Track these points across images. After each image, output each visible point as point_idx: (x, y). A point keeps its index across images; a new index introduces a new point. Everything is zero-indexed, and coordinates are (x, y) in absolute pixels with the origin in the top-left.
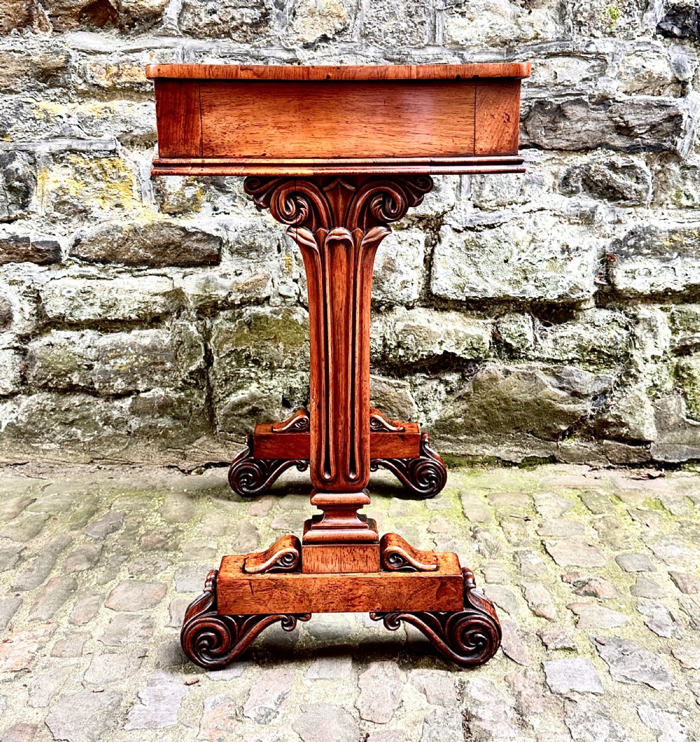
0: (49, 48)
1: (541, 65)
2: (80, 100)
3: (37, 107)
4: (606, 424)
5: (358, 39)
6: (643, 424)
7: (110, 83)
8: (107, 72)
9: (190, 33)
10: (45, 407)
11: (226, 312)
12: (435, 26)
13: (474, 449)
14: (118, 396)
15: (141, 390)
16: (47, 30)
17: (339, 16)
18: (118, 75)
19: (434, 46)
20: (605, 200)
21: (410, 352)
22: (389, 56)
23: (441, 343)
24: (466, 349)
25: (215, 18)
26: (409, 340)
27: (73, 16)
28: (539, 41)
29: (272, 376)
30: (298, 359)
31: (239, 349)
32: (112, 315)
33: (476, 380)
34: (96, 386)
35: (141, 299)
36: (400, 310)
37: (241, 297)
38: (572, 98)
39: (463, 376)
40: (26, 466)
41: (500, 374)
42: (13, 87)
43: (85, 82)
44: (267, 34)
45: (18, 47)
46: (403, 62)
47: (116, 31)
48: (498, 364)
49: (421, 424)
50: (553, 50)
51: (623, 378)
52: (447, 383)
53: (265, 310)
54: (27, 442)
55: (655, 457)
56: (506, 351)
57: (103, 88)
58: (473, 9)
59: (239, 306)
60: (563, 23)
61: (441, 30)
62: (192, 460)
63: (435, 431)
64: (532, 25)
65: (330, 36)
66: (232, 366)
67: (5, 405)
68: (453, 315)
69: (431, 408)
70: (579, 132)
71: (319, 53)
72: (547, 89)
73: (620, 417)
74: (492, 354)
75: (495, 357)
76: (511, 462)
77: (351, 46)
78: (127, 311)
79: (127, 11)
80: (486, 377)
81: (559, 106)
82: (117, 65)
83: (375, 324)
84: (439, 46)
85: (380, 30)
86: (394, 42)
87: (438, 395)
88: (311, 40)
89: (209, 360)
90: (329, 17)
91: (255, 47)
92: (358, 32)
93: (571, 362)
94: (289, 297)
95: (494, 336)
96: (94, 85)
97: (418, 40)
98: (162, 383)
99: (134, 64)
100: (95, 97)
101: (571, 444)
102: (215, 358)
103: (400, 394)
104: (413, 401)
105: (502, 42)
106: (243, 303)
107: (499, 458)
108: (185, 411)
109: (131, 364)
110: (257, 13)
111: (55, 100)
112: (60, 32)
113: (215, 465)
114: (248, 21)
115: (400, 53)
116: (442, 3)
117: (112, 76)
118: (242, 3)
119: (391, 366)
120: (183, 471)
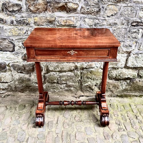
0: (51, 16)
2: (57, 27)
7: (64, 24)
9: (83, 13)
10: (49, 86)
11: (85, 69)
12: (136, 13)
13: (131, 94)
14: (63, 84)
15: (68, 83)
16: (50, 12)
17: (116, 11)
18: (66, 22)
21: (121, 77)
22: (126, 19)
23: (127, 76)
24: (132, 77)
25: (89, 10)
26: (121, 75)
27: (56, 9)
29: (93, 81)
30: (99, 78)
31: (87, 76)
32: (62, 70)
33: (133, 82)
34: (59, 82)
35: (69, 67)
36: (120, 69)
39: (130, 81)
41: (138, 81)
42: (43, 25)
43: (59, 23)
44: (100, 14)
45: (44, 16)
47: (66, 12)
48: (138, 79)
49: (121, 89)
52: (127, 82)
53: (93, 69)
56: (140, 77)
59: (88, 68)
62: (77, 95)
63: (124, 90)
65: (113, 15)
66: (86, 79)
68: (130, 70)
69: (123, 86)
71: (110, 18)
76: (137, 96)
77: (118, 17)
78: (66, 69)
79: (69, 8)
80: (136, 82)
82: (66, 20)
83: (114, 72)
84: (136, 17)
85: (124, 14)
86: (127, 16)
87: (125, 84)
88: (109, 16)
90: (114, 11)
91: (97, 17)
92: (120, 14)
94: (98, 67)
95: (138, 74)
96: (61, 24)
97: (132, 16)
98: (72, 82)
99: (70, 20)
100: (61, 26)
102: (82, 78)
103: (118, 84)
104: (120, 85)
107: (135, 95)
108: (76, 87)
109: (66, 79)
110: (98, 9)
111: (52, 27)
112: (53, 12)
113: (81, 96)
114: (96, 11)
115: (128, 19)
116: (139, 8)
117: (65, 23)
118: (95, 7)
119: (116, 79)
120: (75, 97)
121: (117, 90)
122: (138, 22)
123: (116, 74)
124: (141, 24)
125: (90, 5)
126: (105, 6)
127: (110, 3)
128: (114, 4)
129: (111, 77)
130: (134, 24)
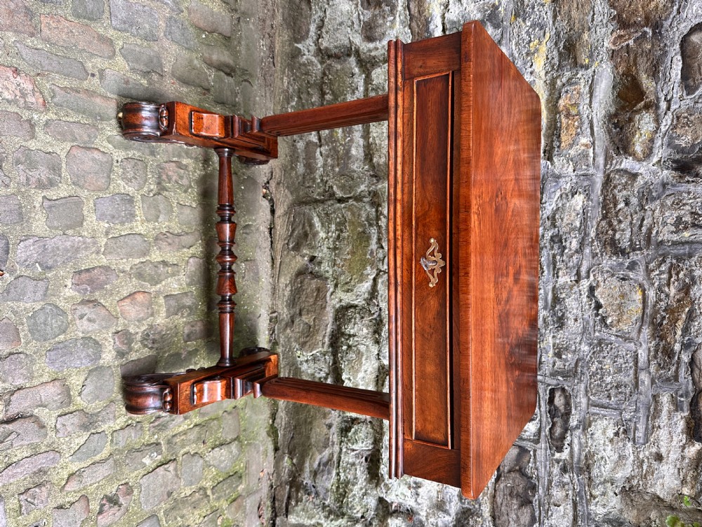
0: (597, 48)
1: (567, 495)
2: (548, 82)
3: (540, 43)
4: (297, 491)
5: (597, 337)
6: (297, 516)
7: (561, 108)
8: (572, 105)
9: (608, 181)
10: (311, 75)
11: (374, 214)
12: (606, 408)
15: (322, 149)
16: (614, 44)
17: (619, 321)
18: (568, 115)
19: (588, 404)
20: (455, 523)
21: (344, 354)
22: (580, 363)
23: (349, 379)
25: (622, 205)
26: (352, 355)
27: (629, 69)
28: (588, 497)
29: (330, 248)
30: (340, 270)
31: (347, 224)
35: (383, 145)
37: (383, 226)
38: (537, 514)
40: (272, 65)
41: (328, 421)
42: (559, 18)
43: (564, 85)
44: (604, 254)
45: (598, 18)
46: (574, 375)
47: (613, 110)
48: (337, 419)
49: (299, 357)
50: (579, 508)
51: (328, 509)
53: (374, 246)
54: (289, 65)
55: (278, 519)
56: (346, 426)
57: (557, 102)
58: (621, 444)
59: (377, 224)
60: (604, 522)
61: (602, 412)
62: (276, 190)
63: (294, 367)
64: (604, 494)
65: (601, 311)
66: (336, 219)
67: (313, 45)
69: (310, 365)
70: (508, 515)
71: (585, 300)
72: (545, 495)
73: (301, 501)
75: (342, 418)
76: (275, 419)
77: (591, 330)
78: (375, 135)
79: (631, 120)
80: (327, 411)
81: (531, 502)
82: (579, 114)
83: (364, 329)
84: (588, 408)
85: (604, 357)
86: (593, 369)
87: (318, 371)
88: (597, 293)
89: (340, 201)
90: (618, 312)
91: (593, 241)
92: (604, 337)
93: (338, 474)
94: (383, 264)
96: (560, 94)
97: (594, 391)
98: (326, 165)
99: (579, 130)
100: (550, 95)
101: (286, 462)
102: (343, 205)
103: (318, 344)
104: (314, 352)
105: (589, 465)
106: (379, 227)
107: (277, 411)
108: (308, 183)
109: (338, 141)
110: (625, 244)
111: (548, 59)
112: (612, 57)
113: (272, 206)
114: (617, 236)
115: (582, 373)
116: (628, 417)
117: (568, 110)
118: (635, 229)
119: (337, 339)
120: (268, 182)
121: (296, 341)
122: (567, 414)
123: (354, 336)
124: (558, 431)
125: (642, 208)
126: (639, 275)
127: (651, 294)
128: (648, 311)
129: (344, 315)
130: (559, 401)
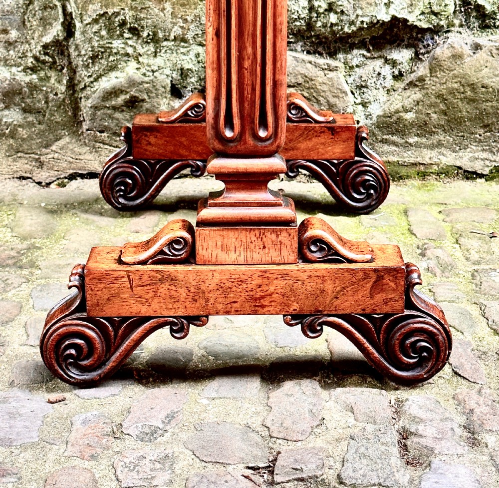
13: (428, 156)
21: (344, 18)
23: (388, 6)
24: (423, 13)
29: (156, 52)
30: (192, 27)
31: (110, 11)
33: (434, 58)
39: (417, 54)
41: (467, 50)
48: (464, 35)
49: (358, 122)
52: (394, 63)
56: (476, 18)
62: (52, 169)
63: (376, 131)
66: (102, 37)
69: (372, 99)
74: (457, 22)
75: (461, 26)
76: (475, 173)
80: (448, 53)
87: (381, 81)
89: (69, 28)
98: (7, 60)
102: (78, 25)
103: (331, 79)
104: (347, 89)
107: (460, 168)
108: (39, 101)
113: (82, 176)
119: (319, 40)
120: (39, 183)
